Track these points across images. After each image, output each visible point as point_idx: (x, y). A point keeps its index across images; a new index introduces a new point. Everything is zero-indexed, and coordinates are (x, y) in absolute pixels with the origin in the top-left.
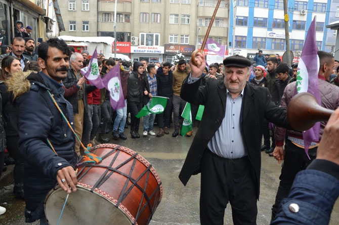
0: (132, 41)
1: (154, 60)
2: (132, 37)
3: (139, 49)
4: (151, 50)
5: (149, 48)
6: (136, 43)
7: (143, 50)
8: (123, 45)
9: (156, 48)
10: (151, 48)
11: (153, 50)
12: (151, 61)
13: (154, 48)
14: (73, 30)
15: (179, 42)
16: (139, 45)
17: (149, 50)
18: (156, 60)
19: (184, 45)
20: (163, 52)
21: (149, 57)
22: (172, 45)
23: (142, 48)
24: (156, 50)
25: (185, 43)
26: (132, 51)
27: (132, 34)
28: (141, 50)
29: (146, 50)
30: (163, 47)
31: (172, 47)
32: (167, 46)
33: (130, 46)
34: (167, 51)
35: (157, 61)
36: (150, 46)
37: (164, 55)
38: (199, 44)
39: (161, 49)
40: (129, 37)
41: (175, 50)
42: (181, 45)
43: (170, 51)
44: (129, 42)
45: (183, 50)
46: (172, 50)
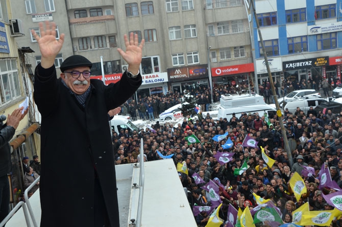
1: (156, 90)
2: (123, 66)
4: (151, 79)
5: (147, 77)
8: (113, 78)
9: (157, 76)
10: (150, 77)
11: (153, 79)
12: (153, 93)
13: (154, 76)
15: (185, 64)
17: (148, 80)
18: (159, 90)
19: (194, 66)
20: (166, 80)
21: (149, 87)
22: (177, 68)
24: (157, 78)
25: (194, 63)
27: (122, 62)
29: (144, 80)
30: (166, 73)
31: (178, 71)
32: (170, 71)
34: (171, 77)
35: (160, 92)
36: (149, 75)
37: (170, 83)
38: (214, 60)
39: (163, 76)
40: (119, 66)
41: (182, 74)
42: (190, 67)
43: (176, 77)
44: (120, 73)
45: (193, 73)
46: (178, 74)
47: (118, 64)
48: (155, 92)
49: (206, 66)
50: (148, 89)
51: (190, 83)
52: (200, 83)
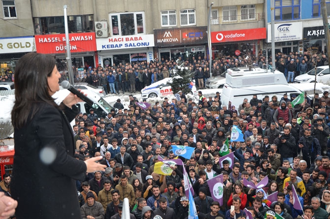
0: (97, 29)
2: (96, 23)
3: (111, 43)
4: (132, 42)
5: (127, 40)
6: (105, 34)
7: (118, 43)
8: (82, 38)
9: (141, 38)
10: (132, 39)
11: (136, 42)
12: (134, 60)
13: (136, 39)
15: (179, 24)
16: (109, 35)
17: (128, 43)
18: (142, 57)
19: (188, 28)
21: (130, 53)
22: (167, 30)
23: (115, 40)
24: (140, 42)
25: (189, 24)
26: (99, 48)
27: (95, 17)
28: (115, 43)
30: (152, 36)
31: (167, 34)
32: (158, 33)
33: (95, 38)
34: (159, 41)
35: (144, 59)
36: (129, 37)
37: (155, 49)
38: (215, 22)
39: (149, 40)
40: (92, 23)
41: (174, 37)
42: (183, 29)
43: (165, 41)
44: (92, 32)
45: (187, 37)
46: (168, 38)
47: (90, 19)
48: (136, 60)
49: (205, 29)
50: (128, 55)
51: (182, 50)
52: (195, 51)
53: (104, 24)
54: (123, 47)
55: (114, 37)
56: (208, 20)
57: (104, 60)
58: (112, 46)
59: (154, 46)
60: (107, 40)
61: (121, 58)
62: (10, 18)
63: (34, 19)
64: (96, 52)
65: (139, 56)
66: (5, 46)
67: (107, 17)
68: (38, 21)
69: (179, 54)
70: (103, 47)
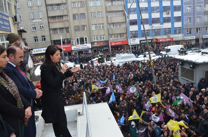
0: (72, 43)
1: (86, 52)
2: (71, 41)
3: (77, 47)
4: (84, 47)
5: (82, 46)
6: (75, 44)
7: (79, 47)
8: (67, 46)
9: (86, 45)
10: (84, 46)
11: (85, 47)
13: (85, 45)
14: (37, 42)
15: (99, 40)
16: (76, 45)
19: (102, 41)
20: (90, 47)
22: (95, 42)
23: (78, 46)
24: (87, 46)
25: (103, 40)
26: (73, 49)
27: (71, 39)
28: (78, 47)
29: (81, 47)
30: (90, 44)
31: (96, 43)
32: (92, 43)
33: (71, 46)
34: (93, 46)
35: (88, 52)
36: (83, 45)
37: (92, 49)
38: (111, 39)
39: (89, 46)
40: (70, 41)
41: (97, 44)
42: (101, 42)
43: (95, 46)
44: (70, 44)
45: (102, 44)
46: (96, 45)
47: (69, 40)
48: (85, 52)
49: (108, 41)
50: (83, 51)
51: (101, 49)
52: (105, 49)
53: (74, 41)
54: (81, 48)
55: (77, 45)
56: (109, 38)
57: (75, 53)
58: (77, 48)
59: (91, 47)
60: (75, 46)
61: (80, 52)
62: (44, 41)
63: (51, 41)
64: (72, 51)
65: (86, 51)
66: (42, 50)
67: (75, 39)
68: (52, 42)
69: (100, 50)
70: (74, 49)
